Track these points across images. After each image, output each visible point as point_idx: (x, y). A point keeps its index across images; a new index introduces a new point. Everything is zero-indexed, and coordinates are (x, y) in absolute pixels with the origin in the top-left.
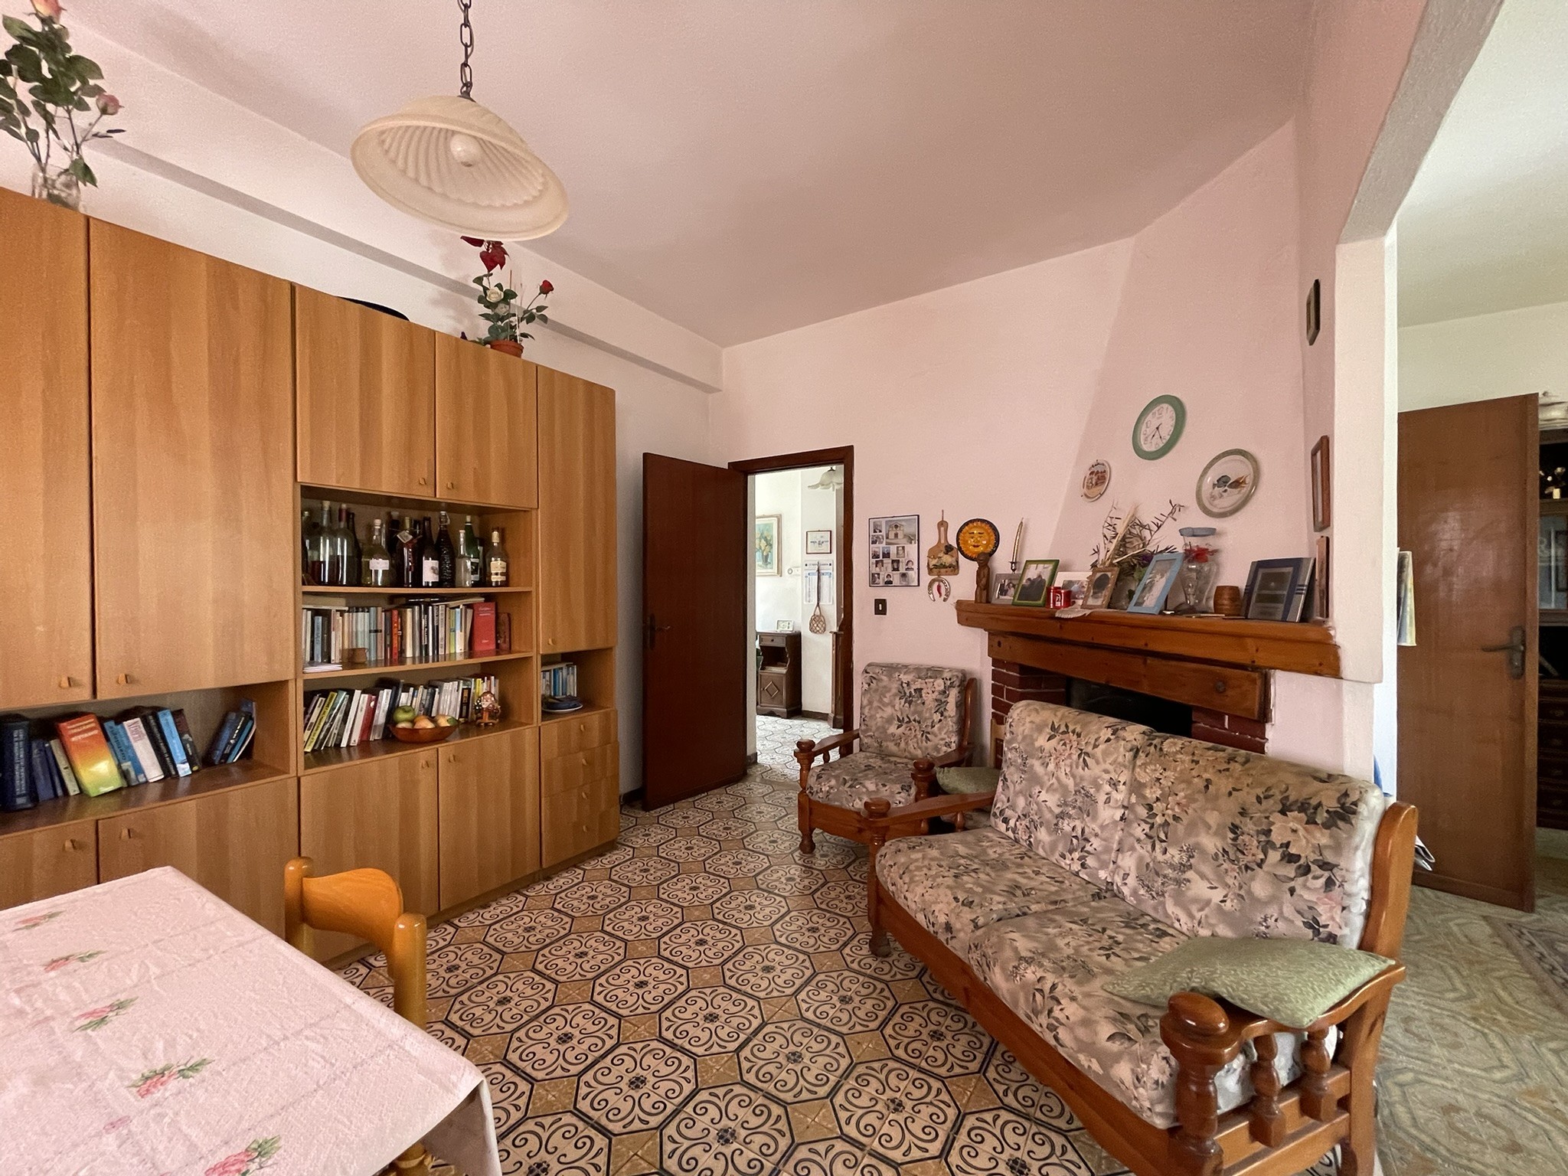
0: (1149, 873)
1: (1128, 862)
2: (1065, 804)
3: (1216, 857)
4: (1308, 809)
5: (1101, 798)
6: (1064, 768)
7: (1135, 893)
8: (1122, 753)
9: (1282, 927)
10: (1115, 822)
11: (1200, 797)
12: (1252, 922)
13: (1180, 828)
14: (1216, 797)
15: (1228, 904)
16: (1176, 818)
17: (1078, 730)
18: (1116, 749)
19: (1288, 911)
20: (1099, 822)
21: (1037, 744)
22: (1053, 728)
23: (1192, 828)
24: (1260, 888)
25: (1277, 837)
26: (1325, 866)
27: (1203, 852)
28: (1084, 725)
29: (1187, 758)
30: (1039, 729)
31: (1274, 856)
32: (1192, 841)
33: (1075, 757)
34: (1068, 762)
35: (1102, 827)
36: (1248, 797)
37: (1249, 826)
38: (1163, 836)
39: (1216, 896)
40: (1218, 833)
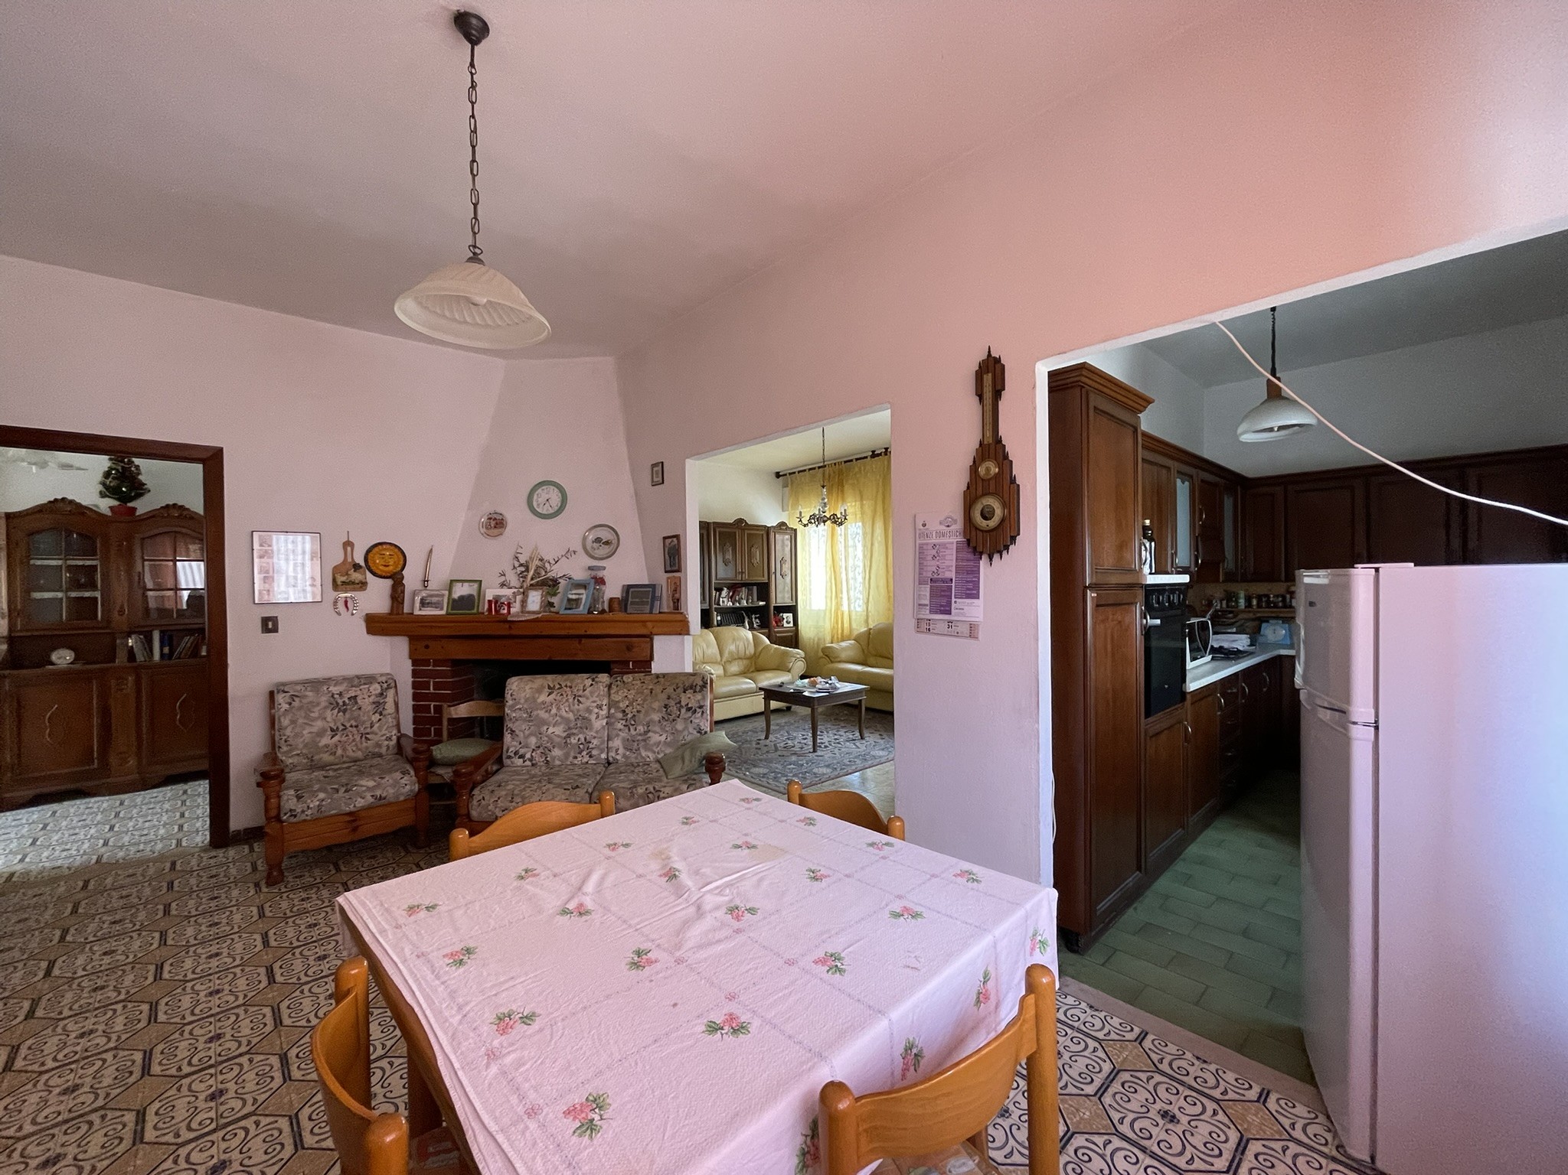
0: (628, 745)
1: (617, 743)
2: (570, 728)
3: (660, 722)
4: (692, 687)
5: (593, 717)
6: (564, 708)
7: (624, 756)
8: (602, 689)
9: (689, 738)
10: (603, 727)
11: (649, 698)
12: (678, 741)
13: (641, 715)
14: (656, 695)
15: (669, 739)
16: (638, 712)
17: (569, 684)
18: (598, 688)
19: (691, 730)
20: (594, 730)
21: (540, 700)
22: (549, 688)
23: (647, 713)
24: (680, 726)
25: (683, 703)
26: (701, 707)
27: (653, 722)
28: (572, 681)
29: (639, 682)
30: (539, 691)
31: (683, 711)
32: (648, 719)
33: (571, 700)
34: (567, 704)
35: (597, 732)
36: (670, 690)
37: (672, 703)
38: (633, 723)
39: (663, 738)
40: (659, 711)
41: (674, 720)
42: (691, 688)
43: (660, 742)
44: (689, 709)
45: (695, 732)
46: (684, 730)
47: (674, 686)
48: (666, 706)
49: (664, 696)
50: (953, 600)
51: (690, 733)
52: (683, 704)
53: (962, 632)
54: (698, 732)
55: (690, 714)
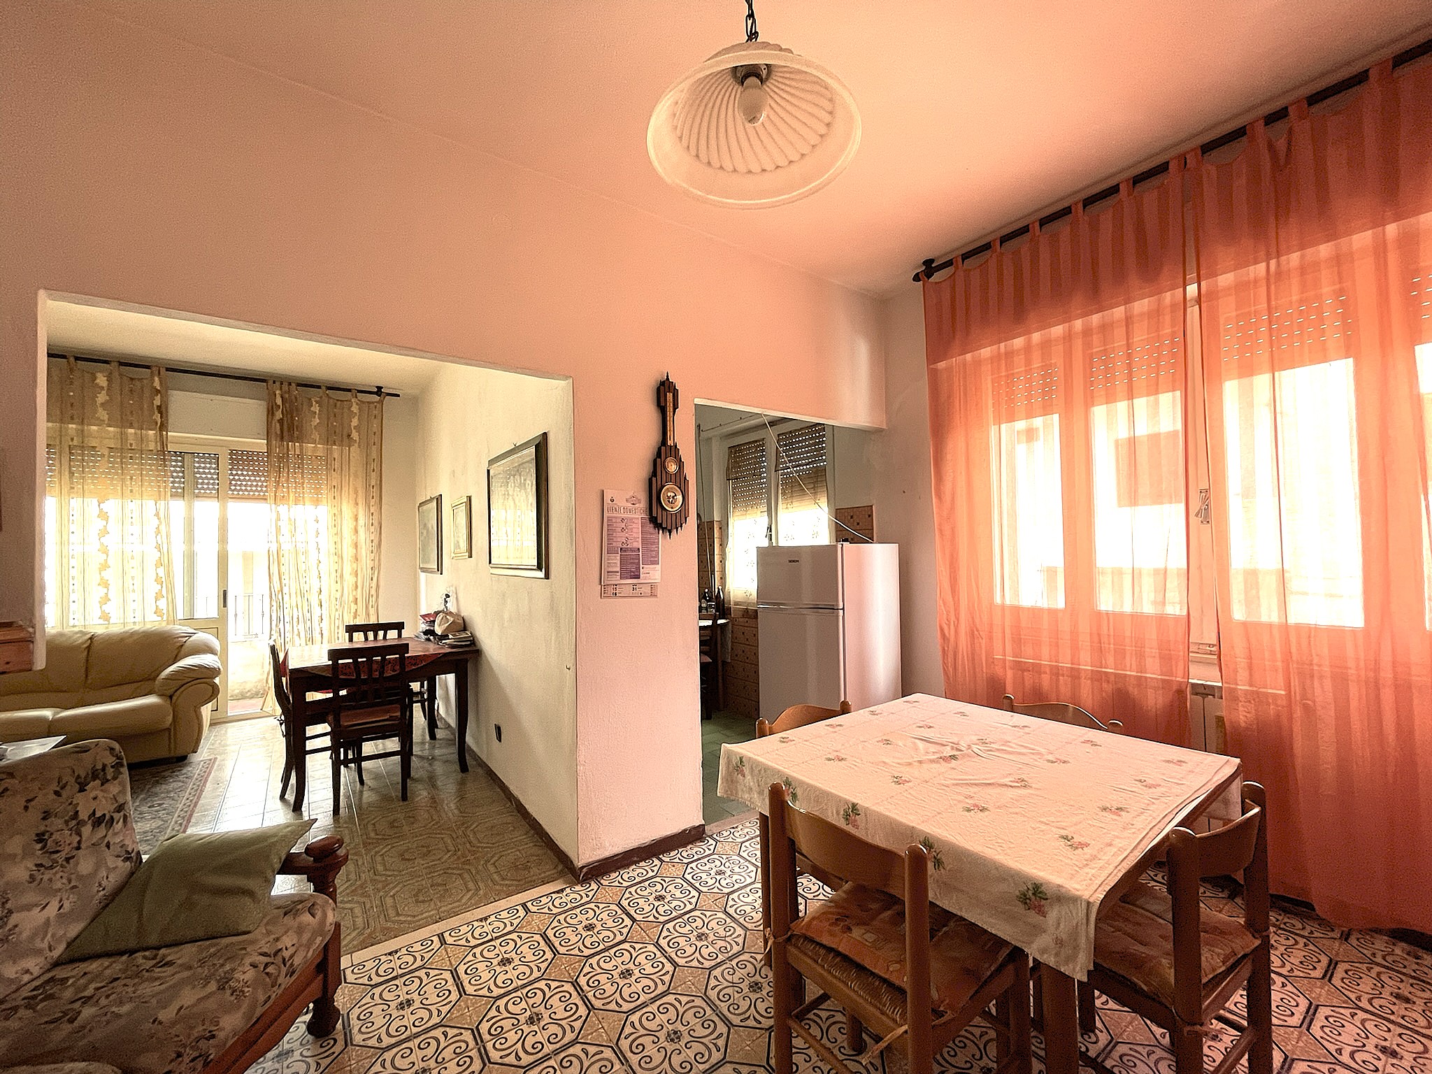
3: (31, 879)
4: (98, 774)
19: (111, 863)
26: (120, 808)
27: (15, 886)
31: (87, 830)
36: (45, 798)
39: (52, 910)
40: (27, 853)
41: (68, 860)
42: (95, 777)
43: (48, 921)
44: (98, 822)
45: (120, 863)
46: (96, 871)
47: (55, 787)
48: (41, 838)
49: (34, 815)
50: (641, 566)
51: (109, 870)
52: (83, 815)
53: (645, 593)
54: (127, 859)
55: (102, 831)
